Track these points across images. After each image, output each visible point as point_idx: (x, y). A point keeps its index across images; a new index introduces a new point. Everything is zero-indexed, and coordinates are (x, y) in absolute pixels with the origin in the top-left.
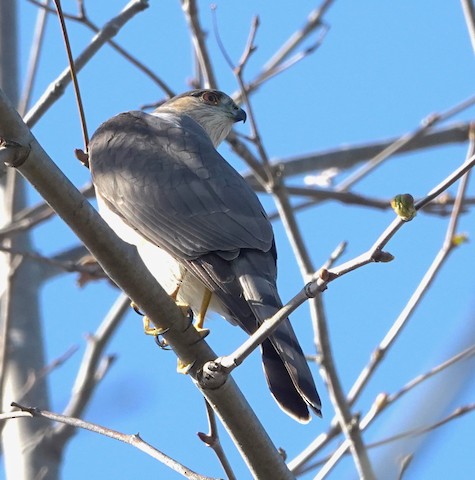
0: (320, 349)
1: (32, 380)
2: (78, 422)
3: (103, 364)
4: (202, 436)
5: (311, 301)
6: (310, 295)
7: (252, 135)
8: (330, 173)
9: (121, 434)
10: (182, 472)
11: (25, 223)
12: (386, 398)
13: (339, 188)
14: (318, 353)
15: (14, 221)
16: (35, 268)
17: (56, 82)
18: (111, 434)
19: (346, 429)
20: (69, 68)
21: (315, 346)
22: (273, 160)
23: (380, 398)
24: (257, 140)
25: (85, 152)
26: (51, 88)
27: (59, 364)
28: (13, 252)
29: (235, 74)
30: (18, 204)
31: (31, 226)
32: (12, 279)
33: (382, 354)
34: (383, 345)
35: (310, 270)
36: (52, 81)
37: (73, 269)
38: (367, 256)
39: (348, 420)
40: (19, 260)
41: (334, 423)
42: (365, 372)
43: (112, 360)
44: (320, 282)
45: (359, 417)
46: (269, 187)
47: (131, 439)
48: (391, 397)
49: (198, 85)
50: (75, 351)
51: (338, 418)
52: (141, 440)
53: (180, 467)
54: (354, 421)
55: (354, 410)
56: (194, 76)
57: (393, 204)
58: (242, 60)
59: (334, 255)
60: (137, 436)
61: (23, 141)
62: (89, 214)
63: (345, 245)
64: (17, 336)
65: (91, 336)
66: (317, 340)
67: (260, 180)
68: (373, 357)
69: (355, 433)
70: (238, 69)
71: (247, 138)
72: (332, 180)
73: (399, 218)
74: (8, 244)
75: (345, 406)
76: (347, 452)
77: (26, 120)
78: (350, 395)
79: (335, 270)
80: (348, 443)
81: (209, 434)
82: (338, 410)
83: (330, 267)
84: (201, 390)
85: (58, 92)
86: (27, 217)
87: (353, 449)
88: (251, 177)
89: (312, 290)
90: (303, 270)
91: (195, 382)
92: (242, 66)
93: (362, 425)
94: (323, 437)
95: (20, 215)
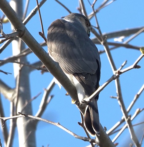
0: (118, 95)
1: (26, 103)
2: (39, 119)
3: (49, 98)
4: (79, 123)
5: (116, 80)
6: (114, 79)
7: (97, 26)
8: (122, 37)
9: (53, 123)
10: (73, 135)
11: (24, 54)
12: (139, 110)
13: (125, 43)
14: (117, 96)
15: (21, 53)
16: (28, 67)
17: (34, 10)
18: (50, 123)
19: (126, 120)
21: (117, 93)
22: (103, 34)
23: (137, 110)
24: (98, 28)
25: (42, 33)
26: (32, 11)
27: (35, 98)
28: (20, 63)
29: (91, 7)
30: (22, 48)
31: (26, 55)
32: (20, 71)
33: (138, 96)
34: (138, 93)
35: (115, 69)
36: (33, 9)
37: (39, 69)
38: (132, 66)
39: (127, 117)
40: (22, 65)
41: (122, 118)
42: (132, 102)
43: (52, 97)
44: (117, 75)
45: (130, 116)
46: (102, 43)
47: (56, 124)
48: (141, 110)
49: (80, 10)
50: (40, 94)
51: (124, 117)
52: (60, 124)
53: (72, 133)
54: (129, 118)
55: (129, 114)
56: (79, 7)
57: (141, 50)
59: (123, 65)
60: (59, 123)
61: (22, 29)
63: (126, 61)
64: (22, 89)
65: (46, 89)
66: (117, 92)
67: (99, 40)
68: (135, 98)
69: (129, 121)
70: (92, 5)
71: (95, 27)
72: (123, 40)
73: (142, 55)
74: (19, 61)
75: (126, 113)
77: (23, 22)
78: (128, 110)
79: (122, 71)
80: (127, 124)
81: (82, 123)
82: (124, 114)
83: (120, 70)
84: (79, 109)
85: (34, 13)
86: (25, 52)
87: (128, 126)
88: (96, 39)
89: (114, 77)
90: (113, 69)
91: (77, 106)
92: (94, 4)
93: (132, 119)
94: (119, 123)
95: (23, 51)
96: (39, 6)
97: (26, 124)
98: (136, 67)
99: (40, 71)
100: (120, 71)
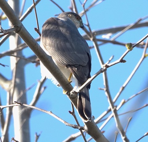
1: (22, 93)
2: (33, 107)
3: (43, 89)
4: (70, 112)
5: (103, 73)
6: (102, 72)
7: (87, 24)
9: (46, 111)
10: (64, 122)
11: (21, 48)
12: (125, 101)
13: (112, 39)
14: (105, 88)
15: (18, 47)
16: (23, 61)
17: (30, 8)
18: (43, 111)
19: (112, 110)
20: (33, 4)
21: (104, 86)
22: (93, 31)
23: (123, 101)
24: (88, 25)
25: (38, 29)
26: (28, 10)
27: (30, 89)
28: (17, 57)
29: (82, 6)
30: (19, 42)
31: (22, 49)
32: (17, 64)
33: (123, 88)
34: (124, 86)
35: (103, 63)
37: (34, 62)
38: (119, 61)
39: (113, 107)
40: (18, 59)
41: (109, 108)
42: (118, 94)
43: (45, 88)
44: (105, 68)
45: (116, 107)
46: (91, 39)
47: (49, 113)
48: (126, 101)
49: (72, 9)
51: (110, 107)
52: (52, 113)
53: (63, 121)
54: (115, 108)
55: (115, 105)
57: (126, 45)
58: (84, 2)
59: (110, 59)
60: (51, 112)
61: (19, 25)
62: (38, 47)
63: (113, 57)
64: (18, 80)
65: (39, 81)
66: (105, 84)
67: (89, 37)
68: (121, 90)
69: (115, 111)
70: (83, 5)
71: (86, 25)
72: (110, 37)
73: (128, 50)
74: (15, 54)
75: (112, 103)
76: (113, 116)
77: (20, 19)
78: (114, 100)
79: (109, 65)
80: (113, 114)
81: (72, 111)
82: (110, 104)
84: (69, 99)
85: (30, 11)
86: (21, 46)
87: (114, 116)
88: (86, 36)
89: (102, 70)
90: (101, 63)
91: (68, 96)
92: (84, 4)
93: (117, 109)
94: (106, 112)
95: (19, 46)
96: (35, 5)
97: (21, 112)
98: (122, 61)
99: (35, 64)
100: (107, 65)
